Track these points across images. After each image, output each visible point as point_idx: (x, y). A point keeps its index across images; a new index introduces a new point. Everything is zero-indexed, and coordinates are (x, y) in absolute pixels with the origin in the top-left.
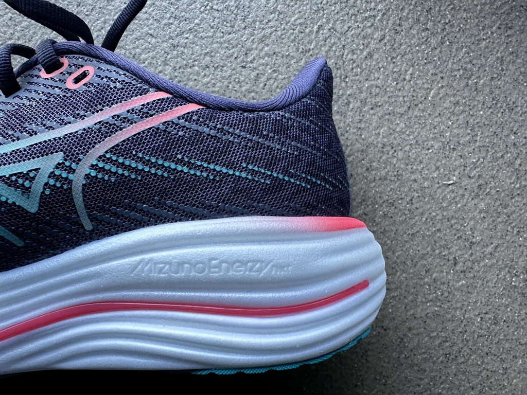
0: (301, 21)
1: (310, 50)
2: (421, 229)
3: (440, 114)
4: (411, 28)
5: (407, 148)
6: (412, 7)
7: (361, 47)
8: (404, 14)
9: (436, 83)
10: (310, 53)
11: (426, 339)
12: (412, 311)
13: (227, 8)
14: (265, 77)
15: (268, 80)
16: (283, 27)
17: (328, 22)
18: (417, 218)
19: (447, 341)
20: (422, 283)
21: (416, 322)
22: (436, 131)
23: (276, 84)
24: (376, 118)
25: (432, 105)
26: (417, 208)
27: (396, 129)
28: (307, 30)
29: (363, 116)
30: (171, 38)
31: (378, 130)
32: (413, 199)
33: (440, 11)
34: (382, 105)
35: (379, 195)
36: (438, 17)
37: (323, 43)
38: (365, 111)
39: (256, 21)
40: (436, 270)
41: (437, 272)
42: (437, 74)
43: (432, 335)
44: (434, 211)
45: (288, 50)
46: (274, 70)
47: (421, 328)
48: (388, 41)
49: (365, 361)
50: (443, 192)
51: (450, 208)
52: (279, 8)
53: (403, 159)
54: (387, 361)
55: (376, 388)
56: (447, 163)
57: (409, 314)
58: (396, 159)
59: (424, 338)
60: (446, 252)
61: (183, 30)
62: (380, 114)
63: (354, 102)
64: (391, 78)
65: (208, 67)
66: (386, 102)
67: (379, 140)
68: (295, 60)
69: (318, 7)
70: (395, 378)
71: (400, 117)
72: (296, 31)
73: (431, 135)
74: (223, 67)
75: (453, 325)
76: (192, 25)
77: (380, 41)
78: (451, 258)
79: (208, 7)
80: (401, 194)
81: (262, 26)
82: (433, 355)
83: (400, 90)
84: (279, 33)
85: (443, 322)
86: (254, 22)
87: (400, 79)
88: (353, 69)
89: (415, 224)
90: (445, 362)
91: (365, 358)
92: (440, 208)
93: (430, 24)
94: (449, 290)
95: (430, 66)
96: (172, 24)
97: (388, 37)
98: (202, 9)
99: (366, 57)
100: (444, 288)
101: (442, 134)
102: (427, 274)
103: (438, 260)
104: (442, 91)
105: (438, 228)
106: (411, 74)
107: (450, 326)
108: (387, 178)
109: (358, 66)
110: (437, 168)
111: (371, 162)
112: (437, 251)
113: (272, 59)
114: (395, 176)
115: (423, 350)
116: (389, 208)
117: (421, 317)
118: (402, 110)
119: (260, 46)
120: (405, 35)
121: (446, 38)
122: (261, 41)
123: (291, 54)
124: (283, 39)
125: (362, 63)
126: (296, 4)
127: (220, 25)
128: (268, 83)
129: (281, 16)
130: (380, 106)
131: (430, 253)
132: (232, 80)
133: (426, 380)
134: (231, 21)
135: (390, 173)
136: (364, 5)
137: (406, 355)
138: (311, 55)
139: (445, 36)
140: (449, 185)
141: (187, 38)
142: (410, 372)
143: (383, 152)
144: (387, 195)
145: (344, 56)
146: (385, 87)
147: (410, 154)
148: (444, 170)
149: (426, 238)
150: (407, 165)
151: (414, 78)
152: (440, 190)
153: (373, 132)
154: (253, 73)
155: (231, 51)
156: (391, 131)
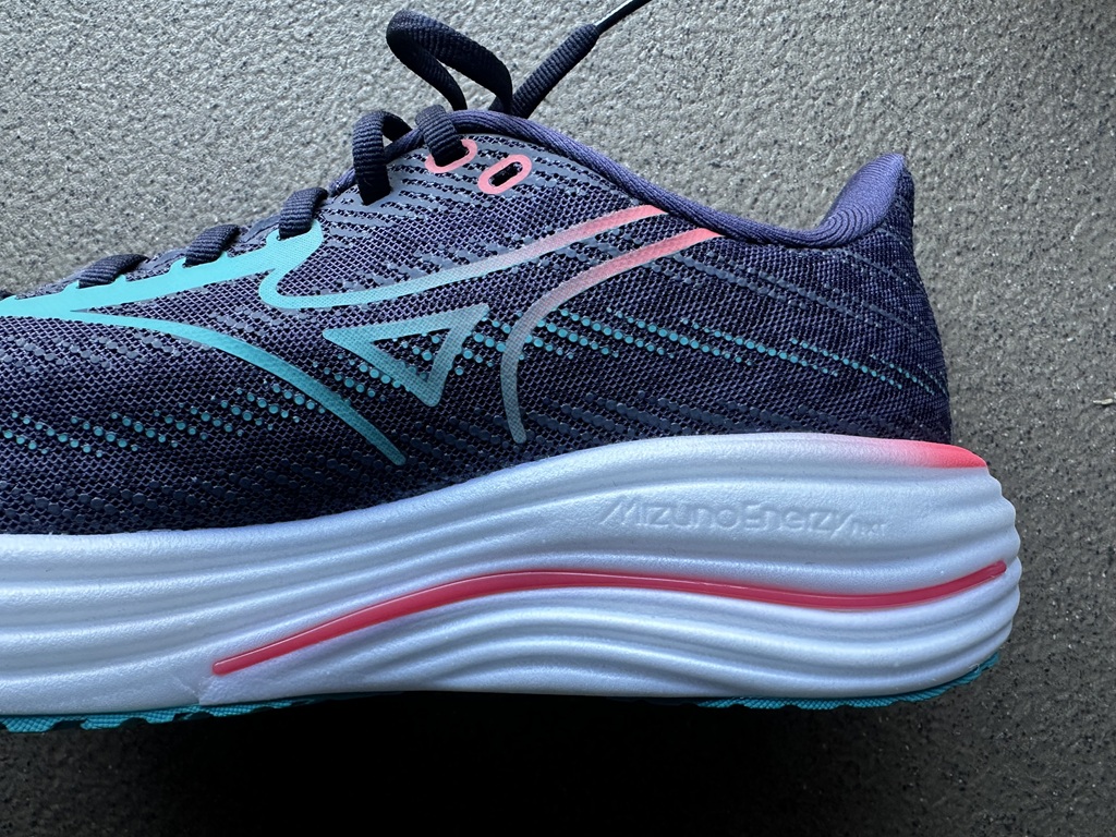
0: (830, 83)
1: (843, 138)
2: (1044, 489)
3: (1090, 270)
4: (1040, 103)
5: (1025, 332)
6: (1043, 63)
7: (943, 136)
8: (1029, 76)
9: (1085, 210)
10: (843, 145)
11: (1048, 704)
12: (1022, 648)
13: (689, 55)
14: (757, 186)
15: (762, 191)
16: (793, 93)
17: (881, 85)
18: (1038, 468)
19: (1089, 712)
20: (1043, 594)
21: (1028, 670)
22: (1082, 301)
23: (775, 200)
24: (966, 272)
25: (1077, 253)
26: (1039, 449)
27: (1003, 295)
28: (840, 101)
29: (941, 266)
30: (581, 106)
31: (969, 296)
32: (1033, 432)
33: (1099, 72)
34: (979, 246)
35: (965, 420)
36: (1095, 83)
37: (869, 125)
38: (944, 259)
39: (744, 81)
40: (1073, 571)
41: (1075, 575)
42: (1088, 193)
43: (1059, 697)
44: (1071, 456)
45: (801, 137)
46: (774, 173)
47: (1038, 682)
48: (996, 126)
49: (924, 741)
50: (1091, 419)
51: (1104, 451)
52: (787, 58)
53: (1014, 353)
54: (967, 743)
55: (944, 794)
56: (1102, 364)
57: (1015, 653)
58: (1001, 352)
59: (1043, 702)
60: (1094, 537)
61: (606, 91)
62: (973, 265)
63: (924, 239)
64: (997, 198)
65: (649, 163)
66: (987, 243)
67: (971, 313)
68: (814, 157)
69: (863, 58)
70: (983, 776)
71: (1012, 272)
72: (819, 102)
73: (1072, 310)
74: (676, 164)
75: (1103, 680)
76: (623, 84)
77: (979, 125)
78: (1103, 548)
79: (654, 52)
80: (1009, 421)
81: (755, 89)
82: (1060, 737)
83: (1014, 219)
84: (787, 105)
85: (1082, 673)
86: (741, 81)
87: (1016, 200)
88: (924, 176)
89: (1033, 479)
90: (1084, 752)
91: (924, 733)
92: (1085, 451)
93: (1079, 97)
94: (1098, 611)
95: (1076, 178)
96: (584, 80)
97: (995, 119)
98: (642, 55)
99: (951, 156)
100: (1087, 606)
101: (1093, 307)
102: (1055, 578)
103: (1076, 552)
104: (1098, 226)
105: (1079, 489)
106: (1037, 190)
107: (1096, 683)
108: (982, 388)
109: (936, 171)
110: (1083, 373)
111: (953, 356)
112: (1076, 535)
113: (771, 152)
114: (998, 384)
115: (1042, 727)
116: (984, 445)
117: (1039, 661)
118: (1016, 259)
119: (750, 128)
120: (1030, 116)
121: (1109, 125)
122: (752, 117)
123: (808, 145)
124: (793, 115)
125: (942, 167)
126: (821, 50)
127: (674, 86)
128: (760, 198)
129: (792, 73)
130: (973, 249)
131: (1062, 536)
132: (693, 188)
133: (1045, 787)
134: (695, 78)
135: (989, 379)
136: (952, 56)
137: (1005, 734)
138: (846, 148)
139: (1107, 120)
140: (1105, 406)
141: (612, 108)
142: (1011, 768)
143: (976, 337)
144: (981, 421)
145: (910, 152)
146: (985, 213)
147: (1030, 344)
148: (1096, 377)
149: (1055, 507)
150: (1023, 363)
151: (1044, 198)
152: (1086, 416)
153: (960, 298)
154: (733, 178)
155: (694, 135)
156: (995, 298)
